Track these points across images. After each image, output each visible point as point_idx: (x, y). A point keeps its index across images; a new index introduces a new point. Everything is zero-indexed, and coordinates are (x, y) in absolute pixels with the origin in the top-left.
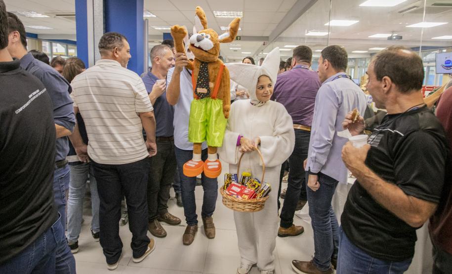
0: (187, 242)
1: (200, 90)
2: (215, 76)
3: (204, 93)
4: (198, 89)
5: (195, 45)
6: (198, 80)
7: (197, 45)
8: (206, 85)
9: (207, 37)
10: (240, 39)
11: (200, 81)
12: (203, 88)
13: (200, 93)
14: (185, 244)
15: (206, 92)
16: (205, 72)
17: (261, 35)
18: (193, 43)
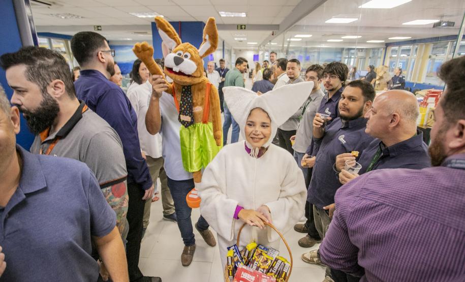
0: (186, 264)
1: (184, 118)
2: (203, 99)
3: (187, 122)
4: (181, 116)
5: (174, 70)
6: (181, 106)
7: (176, 69)
8: (189, 112)
9: (186, 56)
10: (245, 28)
11: (183, 107)
12: (186, 115)
13: (183, 121)
14: (184, 265)
15: (190, 121)
16: (188, 96)
17: (269, 23)
18: (170, 67)
